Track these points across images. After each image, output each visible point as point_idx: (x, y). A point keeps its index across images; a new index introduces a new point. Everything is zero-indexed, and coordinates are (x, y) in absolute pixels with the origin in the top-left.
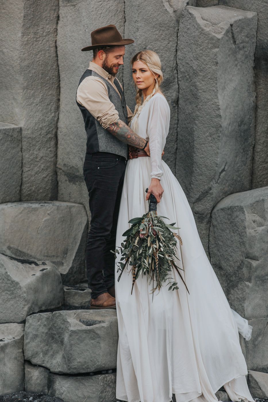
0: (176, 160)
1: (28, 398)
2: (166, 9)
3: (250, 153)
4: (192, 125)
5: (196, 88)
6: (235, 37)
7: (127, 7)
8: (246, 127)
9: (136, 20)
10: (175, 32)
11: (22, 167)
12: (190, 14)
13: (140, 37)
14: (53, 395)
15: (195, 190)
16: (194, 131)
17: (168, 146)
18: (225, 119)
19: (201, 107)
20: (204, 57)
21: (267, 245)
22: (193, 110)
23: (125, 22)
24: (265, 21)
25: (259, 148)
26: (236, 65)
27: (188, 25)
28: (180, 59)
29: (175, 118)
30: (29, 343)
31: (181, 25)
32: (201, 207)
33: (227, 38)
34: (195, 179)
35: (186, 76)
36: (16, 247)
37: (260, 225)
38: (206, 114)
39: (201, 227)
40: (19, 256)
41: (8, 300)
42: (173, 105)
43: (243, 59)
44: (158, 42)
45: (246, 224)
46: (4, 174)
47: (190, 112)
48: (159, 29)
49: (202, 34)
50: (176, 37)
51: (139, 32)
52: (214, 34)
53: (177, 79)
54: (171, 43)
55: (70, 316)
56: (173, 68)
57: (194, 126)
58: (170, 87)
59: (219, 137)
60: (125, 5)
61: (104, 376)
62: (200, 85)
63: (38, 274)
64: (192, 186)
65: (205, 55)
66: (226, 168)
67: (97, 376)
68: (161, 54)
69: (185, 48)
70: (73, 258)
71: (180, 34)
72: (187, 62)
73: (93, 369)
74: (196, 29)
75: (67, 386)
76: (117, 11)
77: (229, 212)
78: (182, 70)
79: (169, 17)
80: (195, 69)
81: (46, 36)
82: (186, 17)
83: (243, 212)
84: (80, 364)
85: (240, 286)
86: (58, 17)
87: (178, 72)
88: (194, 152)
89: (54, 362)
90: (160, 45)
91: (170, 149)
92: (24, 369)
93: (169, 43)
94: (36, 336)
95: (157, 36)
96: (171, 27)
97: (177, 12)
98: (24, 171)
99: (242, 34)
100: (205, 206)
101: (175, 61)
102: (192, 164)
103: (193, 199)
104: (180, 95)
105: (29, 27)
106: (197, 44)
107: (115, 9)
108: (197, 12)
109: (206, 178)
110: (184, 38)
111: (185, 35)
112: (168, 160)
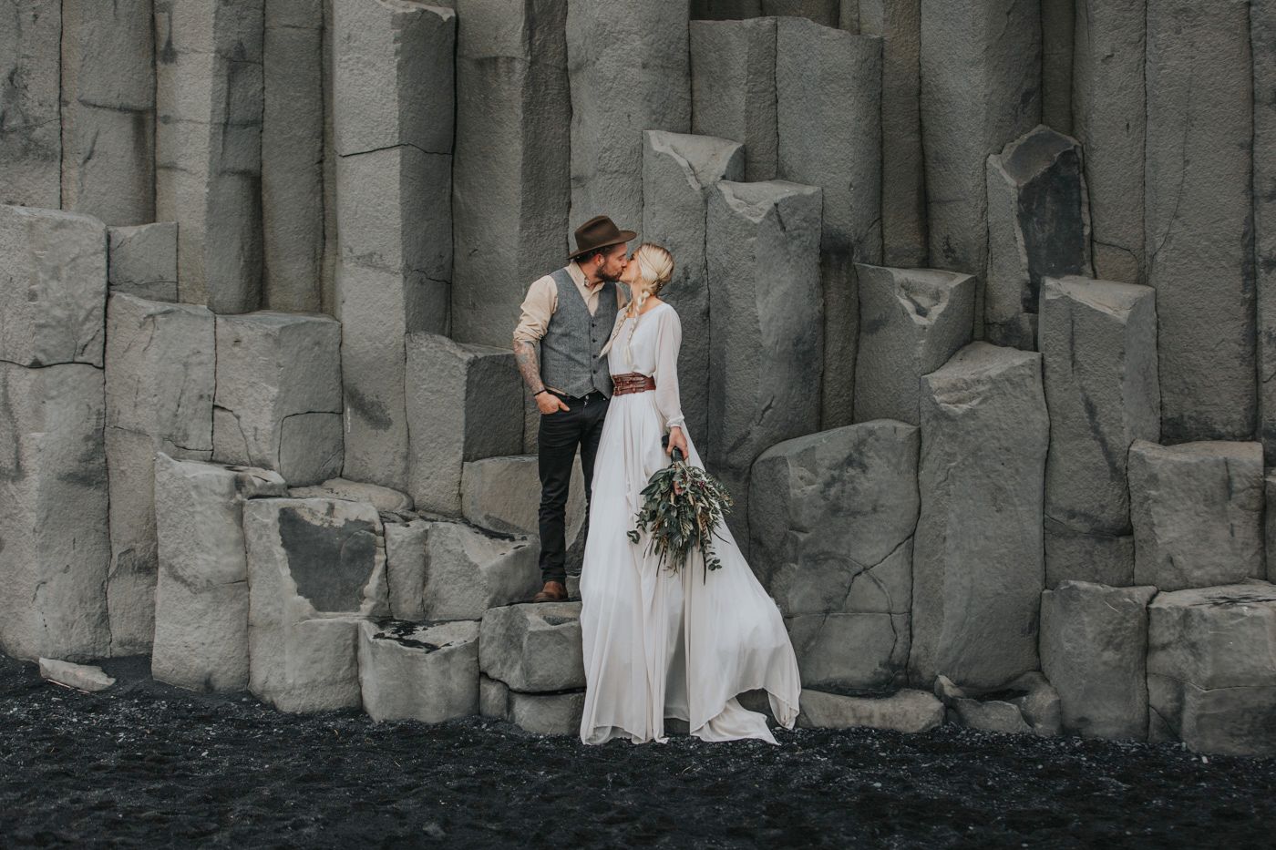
0: (708, 394)
1: (481, 725)
2: (691, 186)
3: (816, 384)
4: (723, 345)
5: (728, 294)
6: (784, 220)
8: (806, 347)
10: (702, 217)
11: (524, 408)
12: (719, 190)
13: (657, 225)
14: (513, 721)
15: (729, 434)
16: (726, 353)
17: (699, 376)
18: (768, 335)
19: (735, 319)
20: (736, 250)
21: (820, 512)
22: (725, 323)
23: (644, 205)
24: (834, 199)
25: (830, 376)
26: (788, 261)
27: (717, 205)
28: (709, 254)
29: (706, 336)
30: (484, 648)
31: (710, 207)
32: (737, 459)
33: (770, 223)
34: (727, 420)
35: (716, 277)
36: (497, 516)
37: (810, 483)
38: (741, 329)
39: (737, 486)
40: (500, 528)
41: (466, 589)
42: (703, 317)
43: (799, 252)
44: (682, 231)
45: (790, 481)
46: (494, 417)
47: (722, 326)
48: (682, 213)
49: (733, 218)
50: (704, 224)
51: (656, 219)
52: (749, 218)
53: (707, 281)
54: (698, 232)
55: (531, 612)
56: (701, 266)
57: (726, 346)
59: (759, 360)
60: (643, 183)
61: (577, 695)
62: (733, 289)
63: (510, 552)
64: (724, 429)
65: (738, 247)
66: (774, 404)
67: (566, 696)
69: (714, 238)
70: (579, 530)
71: (709, 219)
72: (717, 257)
73: (559, 686)
74: (725, 211)
75: (526, 708)
76: (633, 190)
77: (771, 465)
78: (712, 268)
79: (694, 196)
80: (726, 266)
81: (553, 229)
82: (715, 195)
83: (787, 466)
84: (542, 679)
85: (784, 569)
86: (570, 205)
87: (708, 272)
88: (725, 382)
89: (513, 675)
90: (684, 235)
91: (700, 379)
92: (479, 684)
93: (695, 232)
94: (492, 639)
95: (679, 223)
96: (698, 210)
97: (706, 189)
98: (528, 413)
99: (796, 218)
101: (704, 257)
102: (724, 399)
103: (726, 448)
104: (711, 304)
105: (530, 218)
106: (727, 232)
107: (630, 188)
108: (727, 189)
109: (743, 419)
110: (713, 224)
111: (713, 219)
112: (698, 394)
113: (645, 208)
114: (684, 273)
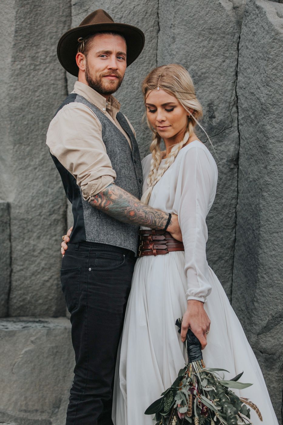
0: (233, 259)
2: (220, 3)
4: (257, 200)
5: (265, 136)
7: (161, 6)
9: (172, 24)
10: (234, 42)
11: (11, 265)
12: (258, 7)
13: (177, 52)
15: (261, 311)
16: (260, 210)
17: (222, 236)
19: (274, 168)
20: (279, 81)
22: (260, 173)
23: (159, 30)
27: (255, 27)
28: (241, 88)
29: (233, 188)
31: (244, 29)
32: (270, 341)
34: (260, 293)
35: (250, 116)
38: (281, 181)
39: (269, 376)
42: (230, 165)
44: (207, 60)
47: (256, 177)
48: (208, 37)
49: (275, 41)
50: (235, 51)
51: (176, 44)
53: (236, 121)
54: (227, 61)
56: (230, 103)
57: (261, 201)
58: (225, 135)
60: (158, 3)
62: (272, 131)
64: (256, 304)
65: (281, 78)
68: (211, 79)
69: (249, 68)
71: (242, 44)
72: (252, 91)
74: (265, 33)
76: (147, 13)
78: (245, 105)
79: (224, 16)
80: (264, 101)
82: (252, 14)
87: (239, 110)
88: (259, 246)
90: (210, 65)
91: (224, 240)
93: (224, 62)
95: (204, 50)
96: (228, 34)
97: (239, 9)
100: (278, 340)
101: (234, 92)
102: (257, 267)
103: (257, 328)
104: (241, 149)
106: (267, 59)
107: (143, 10)
109: (280, 293)
110: (248, 50)
111: (249, 45)
112: (220, 258)
113: (160, 32)
114: (209, 111)
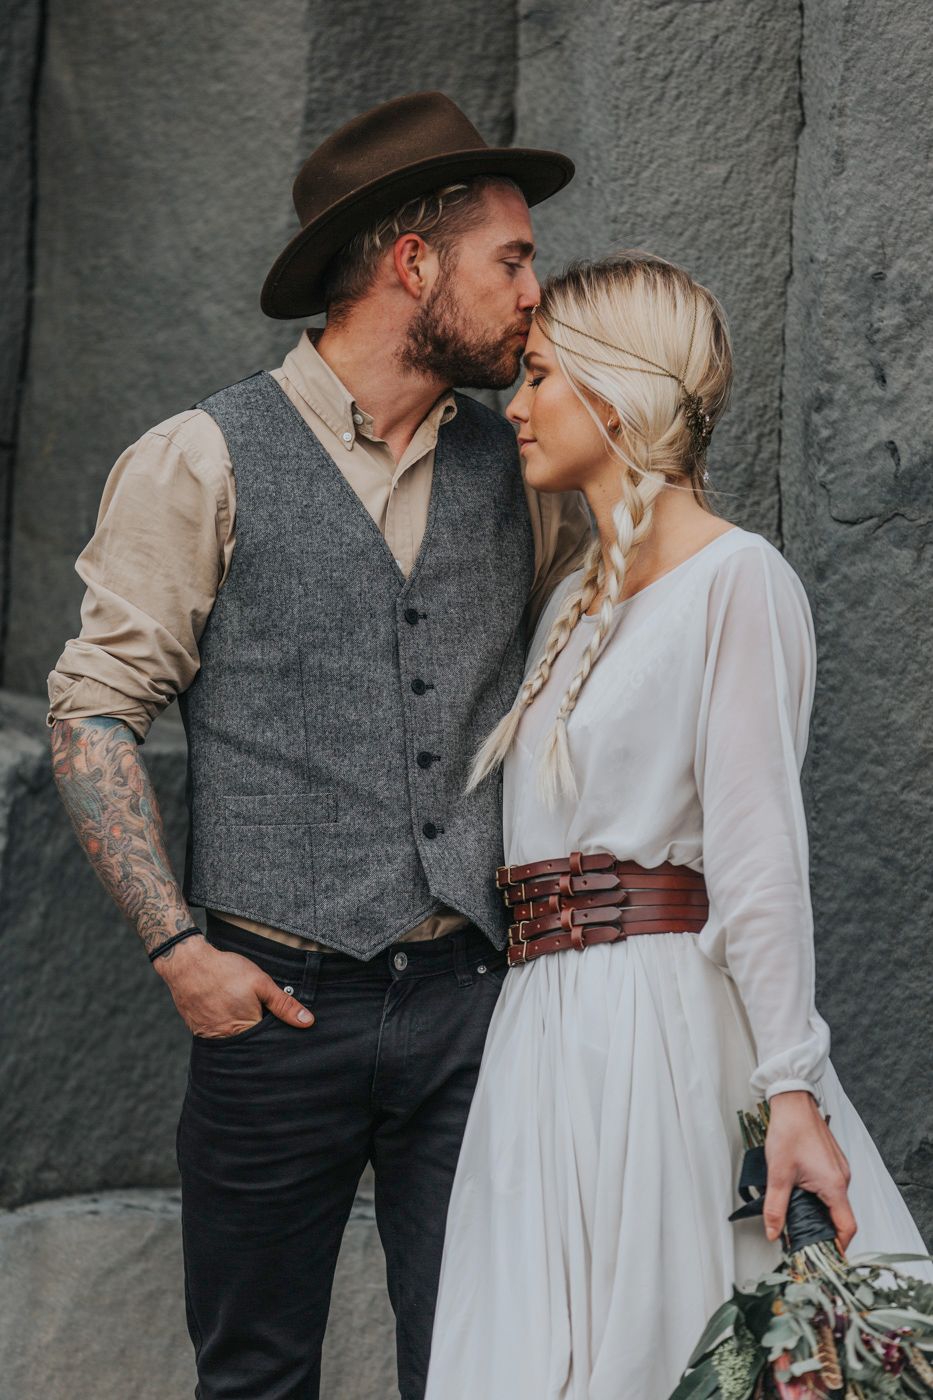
9: (835, 106)
23: (803, 124)
60: (802, 25)
76: (759, 59)
107: (748, 48)
113: (805, 130)
